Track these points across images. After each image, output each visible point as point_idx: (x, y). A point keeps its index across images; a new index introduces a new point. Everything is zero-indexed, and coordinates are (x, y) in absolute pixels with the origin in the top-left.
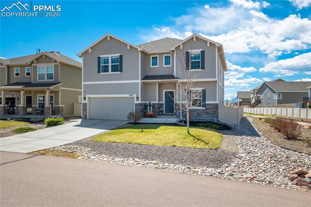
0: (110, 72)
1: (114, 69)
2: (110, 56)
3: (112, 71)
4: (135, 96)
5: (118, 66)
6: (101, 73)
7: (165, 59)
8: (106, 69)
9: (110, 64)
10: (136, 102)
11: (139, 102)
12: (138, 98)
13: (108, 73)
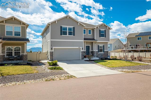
0: (68, 35)
1: (70, 33)
2: (68, 27)
3: (69, 35)
4: (81, 48)
5: (72, 32)
6: (62, 35)
7: (89, 31)
8: (65, 33)
9: (68, 31)
10: (81, 51)
11: (83, 51)
12: (83, 49)
13: (66, 35)
